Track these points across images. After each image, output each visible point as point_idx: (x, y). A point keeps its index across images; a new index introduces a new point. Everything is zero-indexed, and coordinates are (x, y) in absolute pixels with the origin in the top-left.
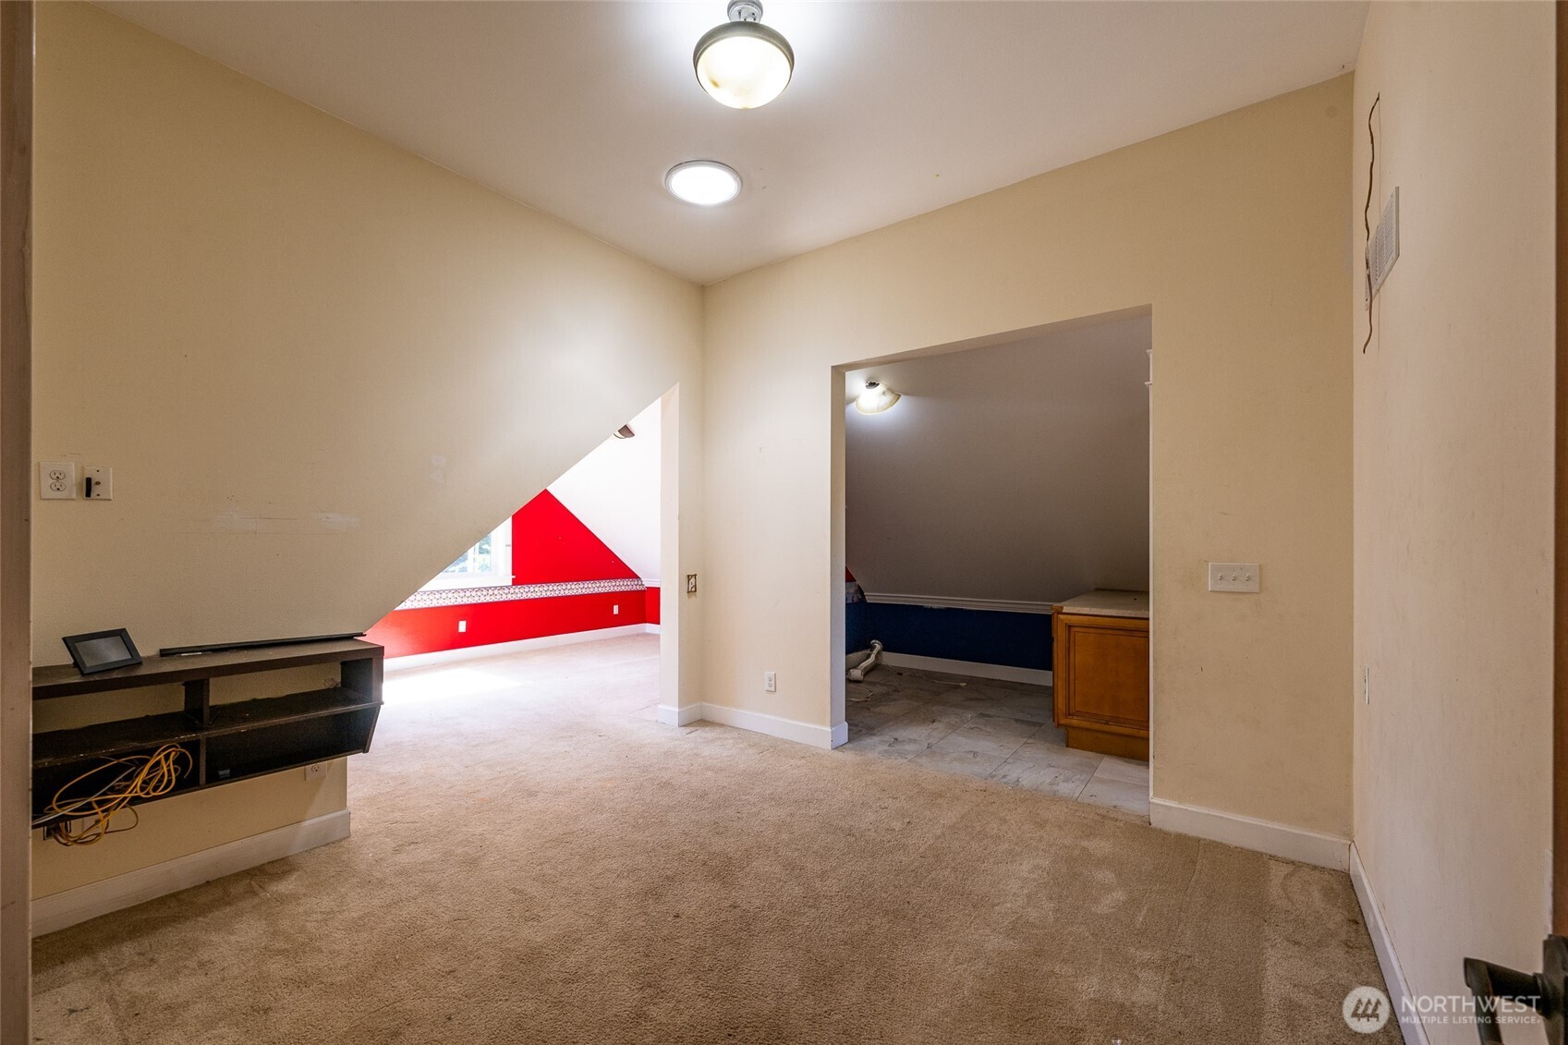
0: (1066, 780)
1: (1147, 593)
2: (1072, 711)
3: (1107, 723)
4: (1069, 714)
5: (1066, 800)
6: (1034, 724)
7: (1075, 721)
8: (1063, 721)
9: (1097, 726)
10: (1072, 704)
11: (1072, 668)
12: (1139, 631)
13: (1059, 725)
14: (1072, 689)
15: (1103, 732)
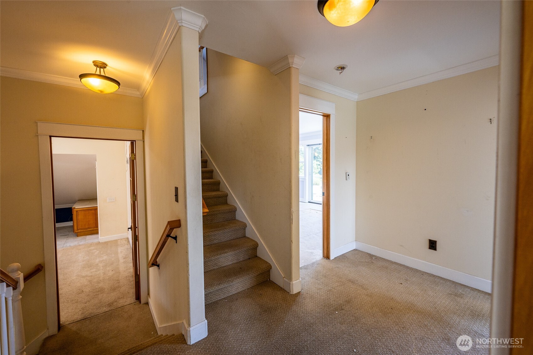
0: (81, 242)
1: (97, 199)
2: (78, 229)
3: (87, 229)
4: (78, 230)
5: (83, 245)
6: (66, 235)
7: (79, 231)
8: (76, 232)
9: (85, 230)
10: (78, 227)
11: (78, 220)
12: (96, 209)
13: (75, 233)
14: (78, 224)
15: (86, 231)
